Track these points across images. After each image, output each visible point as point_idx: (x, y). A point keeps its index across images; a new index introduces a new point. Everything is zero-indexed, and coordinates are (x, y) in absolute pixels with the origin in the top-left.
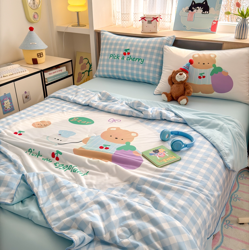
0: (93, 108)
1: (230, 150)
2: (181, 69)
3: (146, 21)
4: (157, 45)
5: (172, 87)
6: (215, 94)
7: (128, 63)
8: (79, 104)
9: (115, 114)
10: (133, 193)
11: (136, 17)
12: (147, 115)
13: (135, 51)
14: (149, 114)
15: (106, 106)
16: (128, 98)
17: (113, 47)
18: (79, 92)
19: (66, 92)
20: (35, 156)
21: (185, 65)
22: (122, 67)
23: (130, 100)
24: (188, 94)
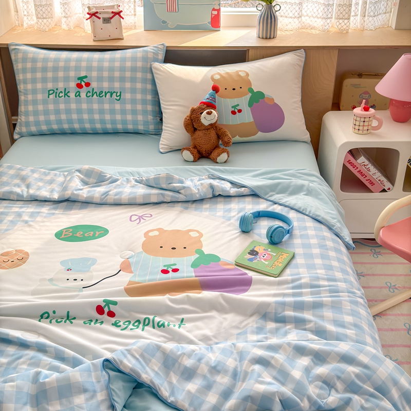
0: (80, 204)
2: (204, 103)
3: (99, 18)
4: (139, 64)
5: (195, 135)
6: (260, 135)
7: (90, 102)
8: (46, 201)
9: (132, 203)
10: (277, 329)
11: (67, 11)
12: (192, 194)
13: (100, 79)
14: (193, 192)
15: (106, 194)
16: (130, 169)
17: (50, 75)
18: (27, 176)
20: (65, 322)
21: (208, 96)
22: (79, 111)
23: (139, 173)
24: (227, 144)
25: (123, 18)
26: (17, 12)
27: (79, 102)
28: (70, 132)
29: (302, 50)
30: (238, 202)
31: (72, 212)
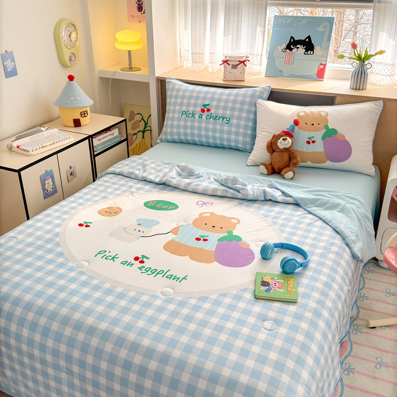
0: (171, 188)
1: (357, 236)
2: (284, 132)
3: (229, 65)
4: (248, 99)
5: (273, 155)
6: (328, 164)
7: (207, 123)
8: (151, 182)
9: (203, 194)
11: (212, 58)
12: (247, 195)
13: (218, 107)
14: (249, 193)
15: (189, 184)
16: (215, 172)
17: (185, 101)
18: (147, 165)
19: (129, 166)
21: (288, 127)
22: (199, 128)
23: (220, 175)
24: (295, 165)
25: (246, 66)
26: (181, 57)
27: (200, 122)
28: (192, 142)
29: (382, 101)
30: (282, 207)
31: (164, 191)
